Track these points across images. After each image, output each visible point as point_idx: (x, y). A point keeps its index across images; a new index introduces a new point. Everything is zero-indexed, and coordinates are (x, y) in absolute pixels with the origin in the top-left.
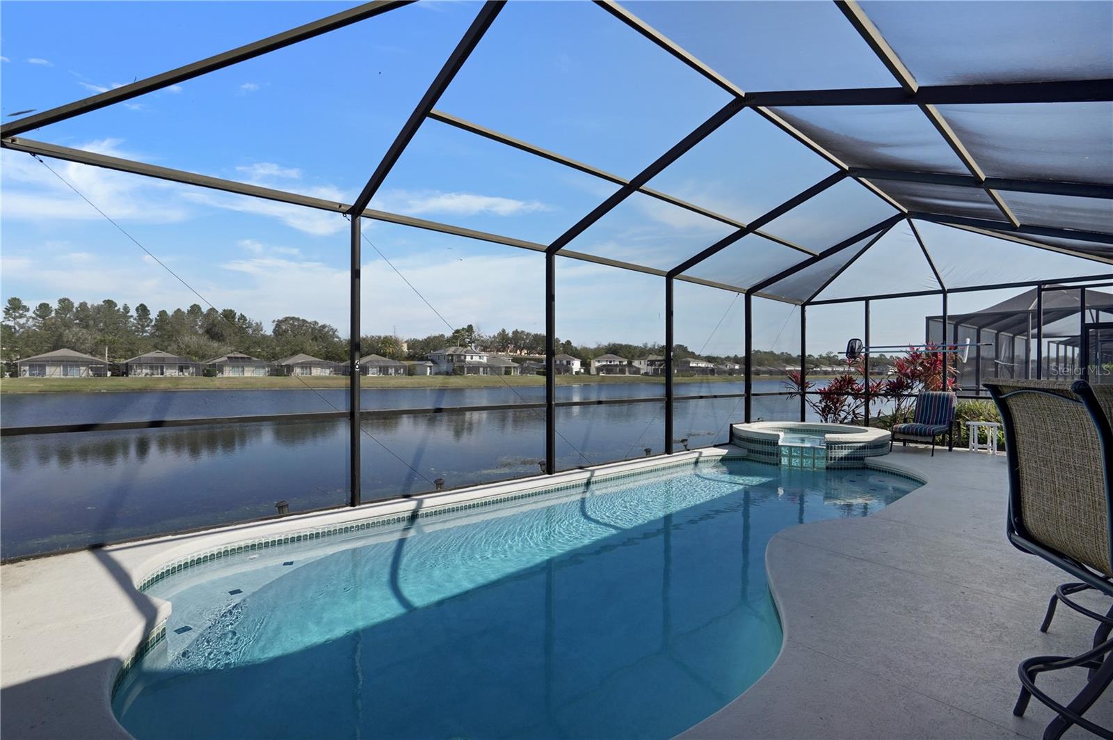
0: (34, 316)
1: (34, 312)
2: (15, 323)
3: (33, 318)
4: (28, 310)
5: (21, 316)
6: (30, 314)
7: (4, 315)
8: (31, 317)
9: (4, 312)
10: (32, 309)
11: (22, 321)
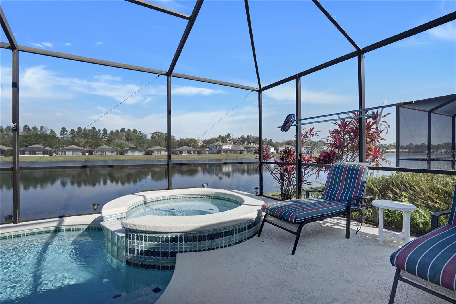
0: (69, 134)
1: (70, 132)
2: (64, 137)
3: (69, 135)
4: (67, 131)
5: (66, 134)
6: (68, 133)
7: (60, 133)
9: (60, 132)
10: (69, 131)
11: (66, 136)
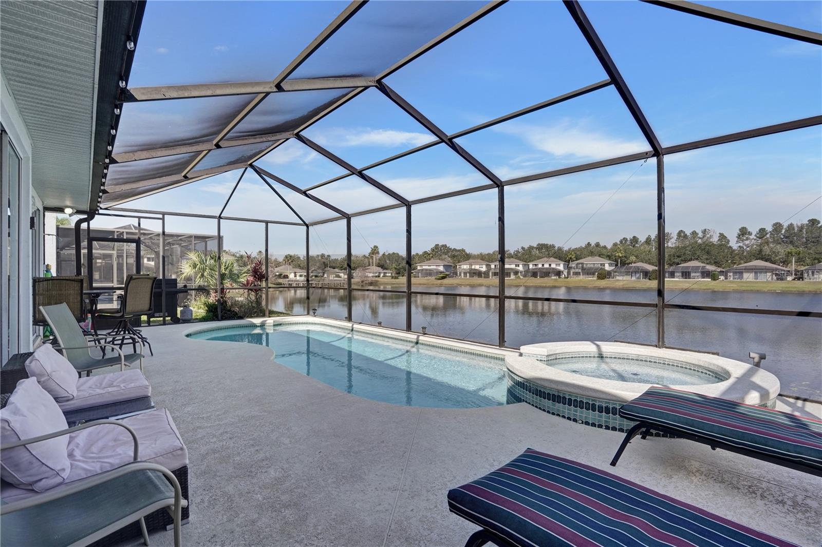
0: (755, 238)
1: (755, 236)
2: (743, 244)
3: (755, 240)
4: (750, 234)
5: (747, 239)
6: (753, 237)
7: (736, 239)
8: (753, 239)
9: (737, 237)
10: (754, 233)
11: (747, 242)
